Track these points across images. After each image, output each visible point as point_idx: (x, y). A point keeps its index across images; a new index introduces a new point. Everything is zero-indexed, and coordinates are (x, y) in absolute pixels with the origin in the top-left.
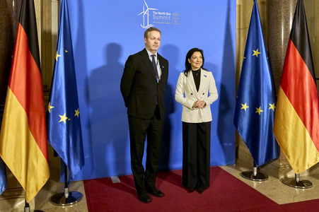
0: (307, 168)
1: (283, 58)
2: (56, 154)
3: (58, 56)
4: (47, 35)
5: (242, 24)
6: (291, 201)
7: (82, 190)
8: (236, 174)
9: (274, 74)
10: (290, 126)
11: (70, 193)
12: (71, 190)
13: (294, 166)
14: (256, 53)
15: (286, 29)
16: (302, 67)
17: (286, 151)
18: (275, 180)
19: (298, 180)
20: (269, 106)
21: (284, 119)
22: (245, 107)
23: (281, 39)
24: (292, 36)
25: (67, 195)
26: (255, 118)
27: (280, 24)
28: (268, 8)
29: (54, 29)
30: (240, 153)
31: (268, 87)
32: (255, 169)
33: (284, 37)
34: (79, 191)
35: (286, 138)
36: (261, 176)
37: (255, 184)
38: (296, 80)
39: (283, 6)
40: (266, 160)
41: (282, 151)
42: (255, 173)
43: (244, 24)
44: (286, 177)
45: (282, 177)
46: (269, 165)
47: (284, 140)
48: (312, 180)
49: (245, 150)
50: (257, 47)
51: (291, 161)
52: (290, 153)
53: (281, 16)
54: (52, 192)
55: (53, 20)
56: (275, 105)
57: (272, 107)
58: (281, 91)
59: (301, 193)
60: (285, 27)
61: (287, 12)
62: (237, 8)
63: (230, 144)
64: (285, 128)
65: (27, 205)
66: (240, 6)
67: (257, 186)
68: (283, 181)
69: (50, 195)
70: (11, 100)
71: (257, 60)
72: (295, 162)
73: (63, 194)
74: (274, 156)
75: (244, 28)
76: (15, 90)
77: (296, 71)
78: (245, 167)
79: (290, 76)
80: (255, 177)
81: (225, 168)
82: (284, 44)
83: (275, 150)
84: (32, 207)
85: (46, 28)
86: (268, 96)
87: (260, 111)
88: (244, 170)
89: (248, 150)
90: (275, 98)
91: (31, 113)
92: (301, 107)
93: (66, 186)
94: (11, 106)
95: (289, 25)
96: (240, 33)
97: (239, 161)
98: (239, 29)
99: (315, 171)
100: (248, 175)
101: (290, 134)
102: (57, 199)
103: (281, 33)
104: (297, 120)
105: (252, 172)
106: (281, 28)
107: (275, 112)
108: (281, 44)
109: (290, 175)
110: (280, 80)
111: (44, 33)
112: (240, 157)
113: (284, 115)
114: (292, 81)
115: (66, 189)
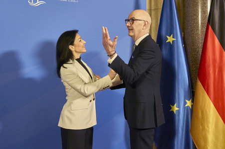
1: (201, 45)
5: (153, 4)
9: (191, 64)
10: (210, 125)
14: (170, 39)
15: (204, 12)
20: (185, 103)
21: (203, 117)
23: (198, 22)
24: (210, 20)
27: (197, 6)
33: (202, 20)
35: (206, 140)
38: (214, 71)
43: (156, 4)
47: (202, 143)
50: (171, 32)
56: (193, 101)
57: (189, 103)
58: (199, 85)
60: (202, 9)
64: (204, 129)
75: (156, 9)
77: (214, 60)
79: (209, 67)
82: (202, 29)
86: (185, 91)
87: (175, 109)
90: (192, 94)
95: (206, 7)
103: (198, 17)
106: (197, 10)
107: (192, 110)
108: (198, 29)
110: (198, 72)
113: (202, 113)
114: (211, 72)
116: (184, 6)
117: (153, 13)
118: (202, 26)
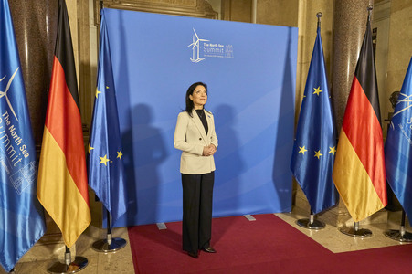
0: (367, 216)
2: (97, 199)
3: (98, 92)
4: (85, 67)
5: (304, 58)
6: (347, 250)
7: (125, 236)
8: (291, 221)
9: (337, 114)
10: (351, 171)
11: (113, 240)
12: (114, 236)
13: (354, 215)
14: (317, 91)
15: (352, 65)
16: (367, 107)
17: (345, 197)
18: (333, 228)
19: (357, 228)
20: (329, 150)
21: (345, 164)
22: (303, 150)
23: (346, 75)
24: (358, 72)
25: (109, 242)
26: (314, 163)
27: (345, 59)
28: (334, 40)
29: (93, 61)
30: (297, 200)
31: (329, 129)
32: (312, 216)
34: (122, 237)
35: (346, 184)
36: (318, 224)
37: (310, 233)
39: (350, 38)
40: (324, 207)
41: (342, 198)
42: (312, 221)
43: (307, 57)
44: (345, 226)
45: (340, 225)
46: (327, 213)
47: (343, 186)
48: (372, 229)
49: (302, 197)
50: (318, 84)
51: (350, 208)
52: (350, 201)
53: (347, 50)
54: (94, 239)
55: (91, 49)
56: (336, 149)
57: (332, 150)
58: (343, 134)
59: (358, 242)
61: (355, 44)
62: (299, 40)
63: (287, 191)
64: (345, 174)
65: (68, 250)
66: (302, 37)
67: (313, 235)
68: (341, 230)
69: (91, 241)
70: (49, 141)
71: (318, 99)
72: (355, 210)
73: (106, 240)
74: (333, 203)
75: (306, 63)
76: (52, 130)
77: (359, 111)
78: (301, 214)
79: (353, 117)
80: (311, 226)
81: (279, 215)
83: (334, 197)
84: (73, 253)
85: (84, 59)
87: (319, 154)
88: (300, 218)
89: (305, 197)
90: (336, 141)
91: (70, 155)
92: (363, 152)
93: (109, 232)
94: (48, 147)
96: (301, 68)
97: (295, 208)
98: (301, 63)
99: (375, 220)
100: (304, 223)
101: (350, 180)
102: (100, 245)
103: (346, 69)
104: (358, 164)
105: (309, 220)
107: (335, 156)
109: (349, 224)
110: (343, 121)
111: (81, 65)
112: (297, 204)
113: (345, 159)
114: (356, 122)
115: (109, 235)
116: (333, 59)
117: (304, 66)
118: (350, 78)
